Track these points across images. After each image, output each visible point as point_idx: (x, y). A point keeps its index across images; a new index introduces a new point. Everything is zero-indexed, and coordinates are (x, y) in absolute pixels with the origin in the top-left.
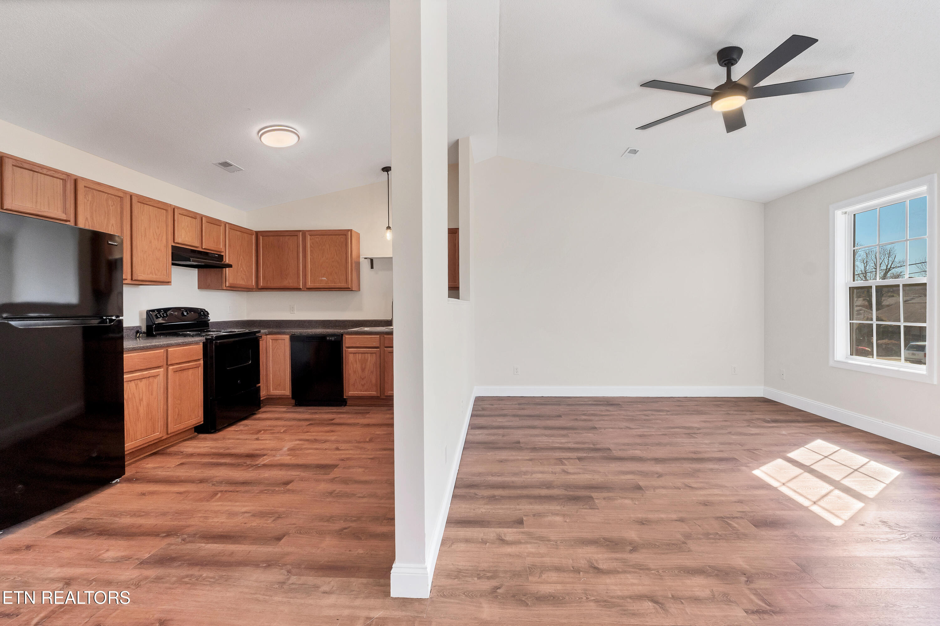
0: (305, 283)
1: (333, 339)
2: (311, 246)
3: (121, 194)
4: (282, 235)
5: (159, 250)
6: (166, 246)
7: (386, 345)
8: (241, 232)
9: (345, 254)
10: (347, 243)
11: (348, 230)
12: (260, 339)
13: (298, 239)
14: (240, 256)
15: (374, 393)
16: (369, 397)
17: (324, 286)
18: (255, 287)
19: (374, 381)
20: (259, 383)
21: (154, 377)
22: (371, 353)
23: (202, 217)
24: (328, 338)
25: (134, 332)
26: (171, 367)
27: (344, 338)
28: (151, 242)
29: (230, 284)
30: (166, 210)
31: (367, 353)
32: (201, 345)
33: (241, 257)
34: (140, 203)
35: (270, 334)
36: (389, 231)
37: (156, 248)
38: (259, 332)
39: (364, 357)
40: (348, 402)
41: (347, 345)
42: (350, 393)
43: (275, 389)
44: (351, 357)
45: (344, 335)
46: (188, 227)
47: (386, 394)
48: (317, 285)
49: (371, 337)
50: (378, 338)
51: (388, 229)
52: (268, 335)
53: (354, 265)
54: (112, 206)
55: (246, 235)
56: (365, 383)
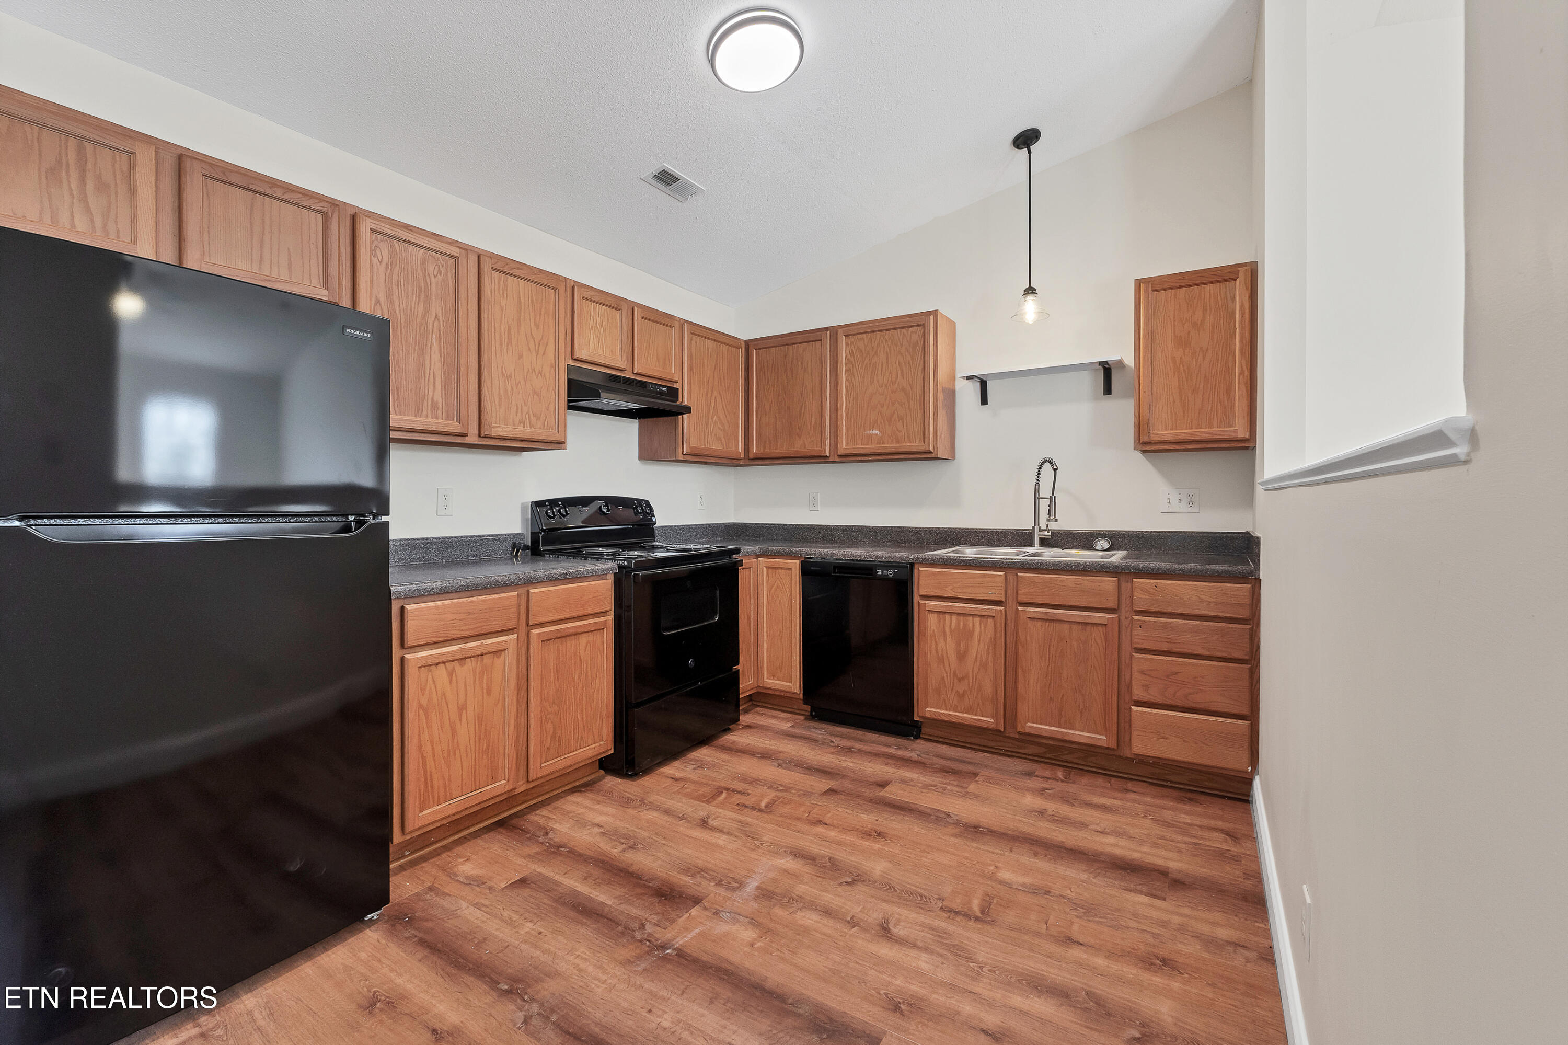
0: (835, 444)
1: (890, 573)
2: (848, 360)
3: (454, 251)
4: (794, 342)
5: (540, 373)
6: (556, 366)
7: (1022, 599)
8: (715, 340)
9: (920, 371)
10: (926, 344)
11: (929, 313)
12: (740, 568)
13: (822, 346)
14: (712, 391)
15: (988, 721)
16: (975, 727)
17: (873, 448)
18: (742, 456)
19: (988, 689)
20: (737, 663)
21: (497, 653)
22: (982, 616)
23: (633, 306)
24: (879, 572)
25: (508, 544)
26: (535, 632)
27: (916, 572)
28: (521, 357)
29: (691, 448)
30: (555, 289)
31: (974, 616)
32: (610, 581)
33: (715, 393)
34: (497, 274)
35: (764, 555)
36: (1030, 298)
37: (533, 370)
38: (737, 551)
39: (965, 625)
40: (925, 730)
41: (923, 592)
42: (928, 709)
43: (773, 675)
44: (932, 620)
45: (916, 566)
46: (602, 326)
47: (1020, 729)
48: (860, 447)
49: (984, 576)
50: (1002, 579)
51: (1028, 293)
52: (757, 556)
53: (941, 396)
54: (435, 277)
55: (725, 348)
56: (965, 691)
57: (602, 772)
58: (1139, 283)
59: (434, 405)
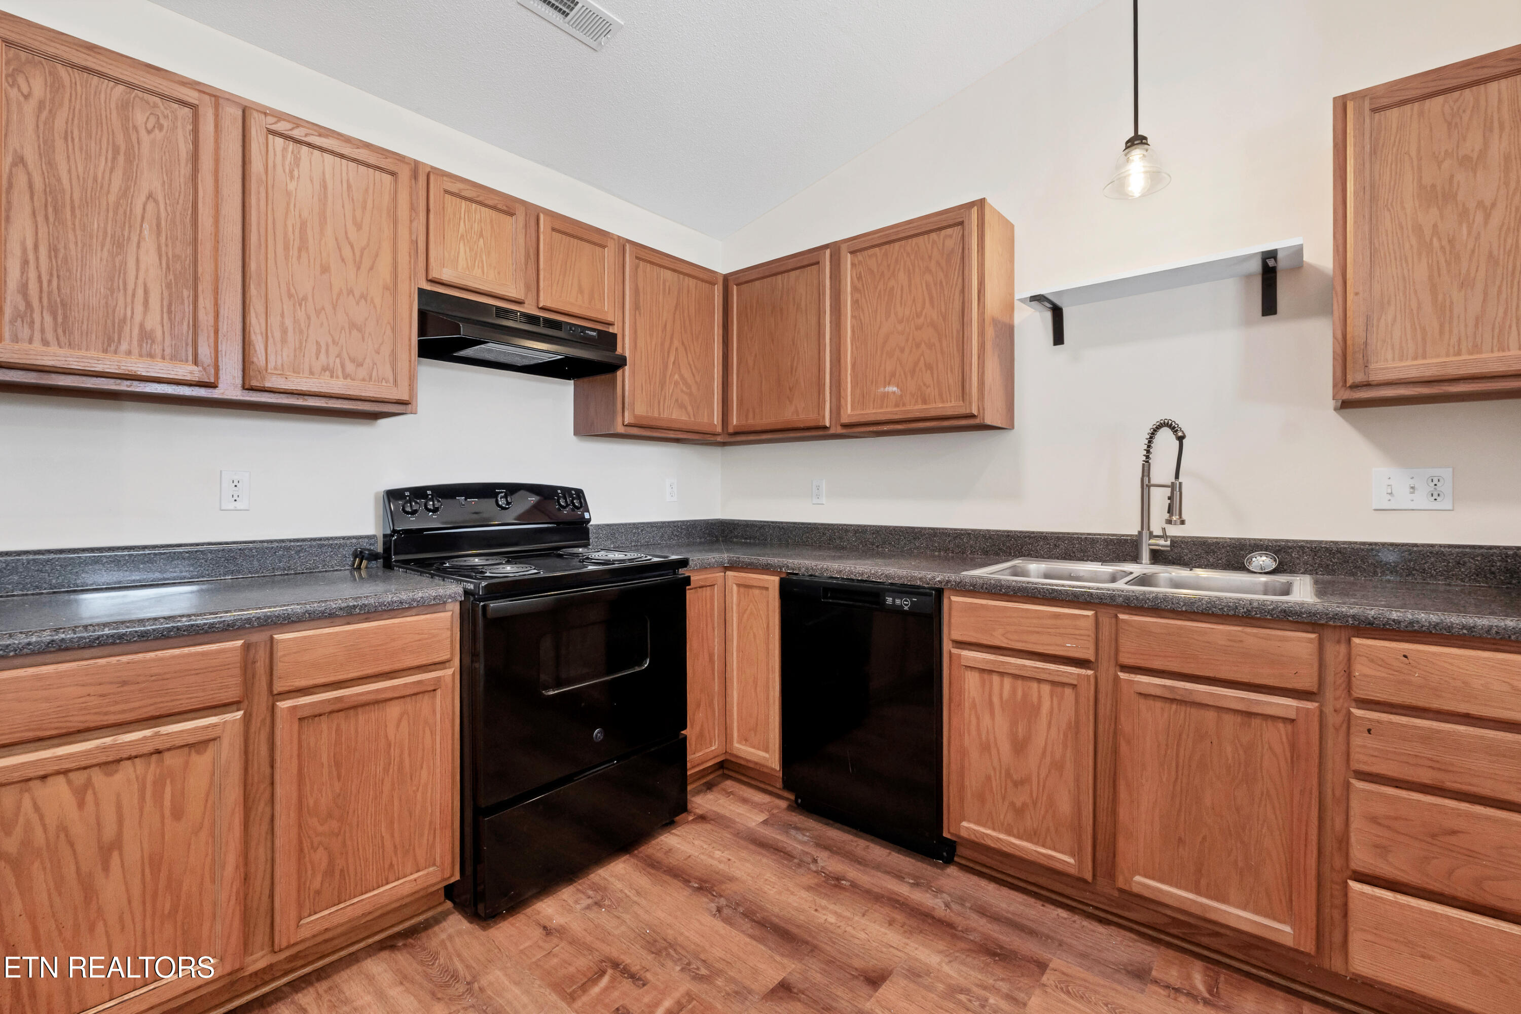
0: (837, 410)
1: (905, 603)
2: (855, 289)
3: (191, 96)
4: (782, 269)
5: (363, 297)
6: (393, 289)
7: (1125, 659)
8: (674, 271)
9: (957, 294)
10: (966, 252)
11: (972, 204)
12: (688, 587)
13: (820, 272)
14: (672, 338)
15: (1065, 859)
16: (1042, 866)
17: (891, 413)
18: (719, 429)
19: (1065, 806)
20: (685, 727)
21: (198, 745)
22: (1054, 683)
23: (534, 214)
24: (889, 600)
25: (348, 552)
27: (946, 602)
28: (325, 269)
29: (635, 417)
30: (393, 174)
31: (1039, 681)
32: (454, 608)
33: (676, 343)
34: (279, 141)
35: (733, 566)
36: (1137, 153)
37: (351, 292)
38: (684, 563)
39: (1025, 695)
40: (960, 850)
41: (957, 635)
42: (965, 824)
43: (745, 739)
44: (972, 681)
45: (946, 594)
46: (481, 235)
47: (1121, 883)
48: (872, 412)
49: (1057, 616)
50: (1089, 624)
51: (1133, 145)
52: (726, 569)
53: (990, 332)
54: (149, 132)
55: (692, 282)
56: (1025, 805)
57: (449, 904)
58: (1341, 104)
59: (146, 336)
